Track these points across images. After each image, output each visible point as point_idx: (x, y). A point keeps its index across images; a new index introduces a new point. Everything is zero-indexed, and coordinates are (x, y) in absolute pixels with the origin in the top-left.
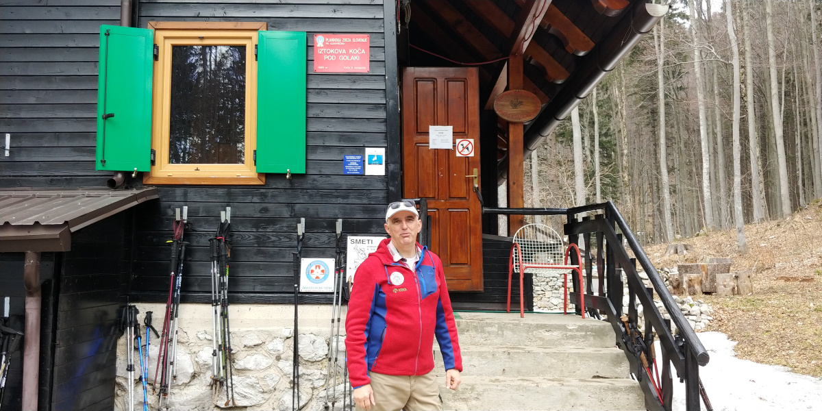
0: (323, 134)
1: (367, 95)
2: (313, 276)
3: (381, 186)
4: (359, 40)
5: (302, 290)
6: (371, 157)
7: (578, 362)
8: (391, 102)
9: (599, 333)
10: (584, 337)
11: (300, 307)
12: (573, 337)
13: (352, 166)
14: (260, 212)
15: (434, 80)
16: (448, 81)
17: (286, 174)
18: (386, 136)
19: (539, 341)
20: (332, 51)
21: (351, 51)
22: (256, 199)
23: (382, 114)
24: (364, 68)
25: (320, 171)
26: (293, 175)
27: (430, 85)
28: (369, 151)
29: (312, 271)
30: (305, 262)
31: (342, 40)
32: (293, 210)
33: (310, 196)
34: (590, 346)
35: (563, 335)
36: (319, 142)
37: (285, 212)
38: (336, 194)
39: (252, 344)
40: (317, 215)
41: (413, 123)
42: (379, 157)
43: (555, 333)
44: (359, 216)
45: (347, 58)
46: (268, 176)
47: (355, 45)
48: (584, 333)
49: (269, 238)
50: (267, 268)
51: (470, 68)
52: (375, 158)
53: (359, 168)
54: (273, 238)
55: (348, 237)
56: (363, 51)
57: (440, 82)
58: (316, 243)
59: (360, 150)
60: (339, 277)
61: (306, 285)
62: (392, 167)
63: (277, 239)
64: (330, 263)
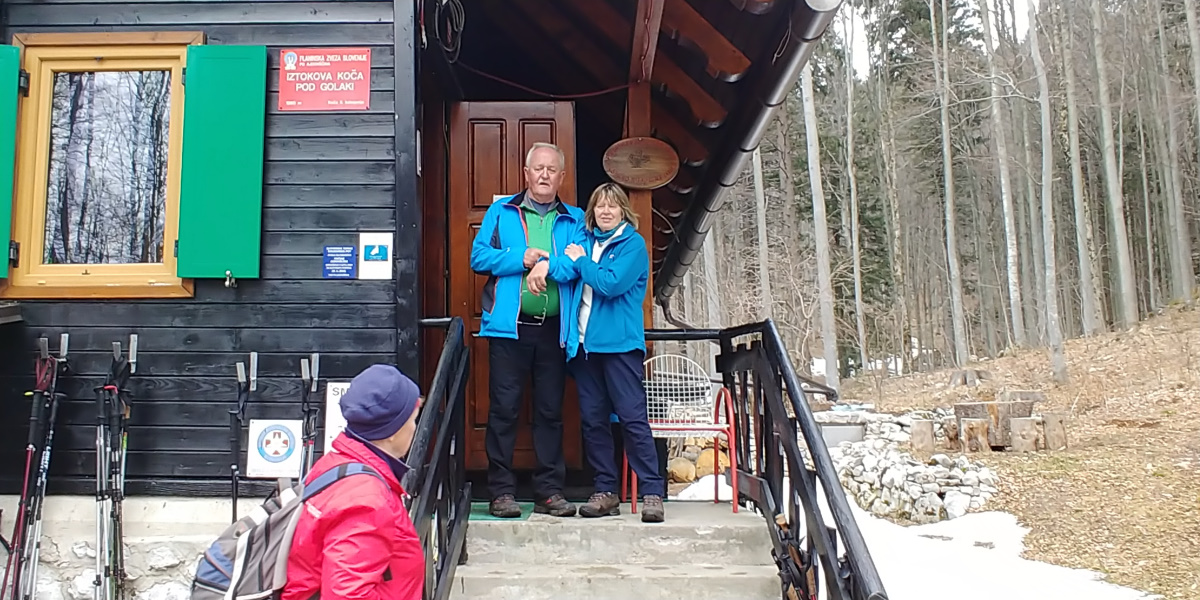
0: (289, 213)
1: (364, 146)
2: (269, 450)
3: (384, 297)
4: (353, 58)
5: (251, 472)
6: (369, 248)
7: (706, 593)
8: (404, 157)
9: (748, 541)
10: (725, 547)
11: (240, 502)
12: (706, 549)
13: (338, 261)
14: (185, 343)
15: (500, 122)
16: (524, 124)
17: (225, 280)
18: (395, 213)
19: (649, 556)
20: (309, 76)
21: (339, 75)
22: (177, 322)
23: (388, 178)
24: (360, 103)
25: (284, 274)
26: (237, 281)
27: (495, 130)
28: (365, 239)
29: (268, 442)
30: (257, 427)
31: (326, 58)
32: (238, 339)
33: (267, 315)
34: (735, 562)
35: (689, 546)
36: (284, 226)
37: (227, 343)
38: (309, 311)
39: (162, 564)
40: (278, 347)
41: (466, 191)
43: (677, 542)
44: (348, 350)
45: (334, 86)
46: (198, 283)
47: (347, 66)
48: (724, 542)
49: (199, 387)
50: (194, 436)
51: (560, 105)
53: (349, 266)
54: (205, 387)
55: (329, 384)
56: (360, 76)
57: (512, 125)
58: (276, 394)
59: (352, 239)
60: (307, 452)
61: (257, 466)
62: (403, 265)
63: (212, 387)
64: (296, 427)
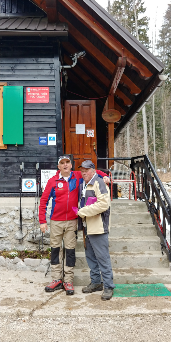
0: (30, 128)
1: (48, 112)
2: (27, 186)
3: (55, 149)
4: (45, 89)
5: (23, 191)
6: (50, 137)
7: (132, 217)
8: (58, 115)
9: (141, 206)
10: (135, 208)
11: (22, 198)
12: (131, 208)
13: (43, 141)
14: (5, 160)
15: (77, 105)
16: (83, 106)
17: (15, 145)
18: (56, 129)
19: (117, 210)
20: (34, 94)
21: (41, 94)
22: (3, 155)
23: (54, 120)
24: (47, 101)
25: (29, 144)
26: (18, 145)
27: (76, 107)
28: (49, 135)
29: (27, 184)
30: (24, 180)
31: (38, 89)
32: (19, 159)
33: (26, 154)
34: (137, 211)
35: (127, 207)
36: (29, 132)
37: (16, 160)
38: (36, 153)
39: (3, 213)
40: (29, 161)
41: (69, 123)
42: (54, 138)
43: (124, 207)
44: (46, 162)
45: (40, 97)
46: (8, 146)
47: (43, 92)
49: (9, 171)
50: (9, 183)
51: (92, 101)
52: (52, 138)
53: (46, 142)
54: (11, 171)
55: (42, 170)
56: (47, 94)
57: (80, 106)
58: (29, 173)
59: (46, 135)
60: (38, 186)
61: (24, 189)
62: (59, 141)
64: (34, 180)
